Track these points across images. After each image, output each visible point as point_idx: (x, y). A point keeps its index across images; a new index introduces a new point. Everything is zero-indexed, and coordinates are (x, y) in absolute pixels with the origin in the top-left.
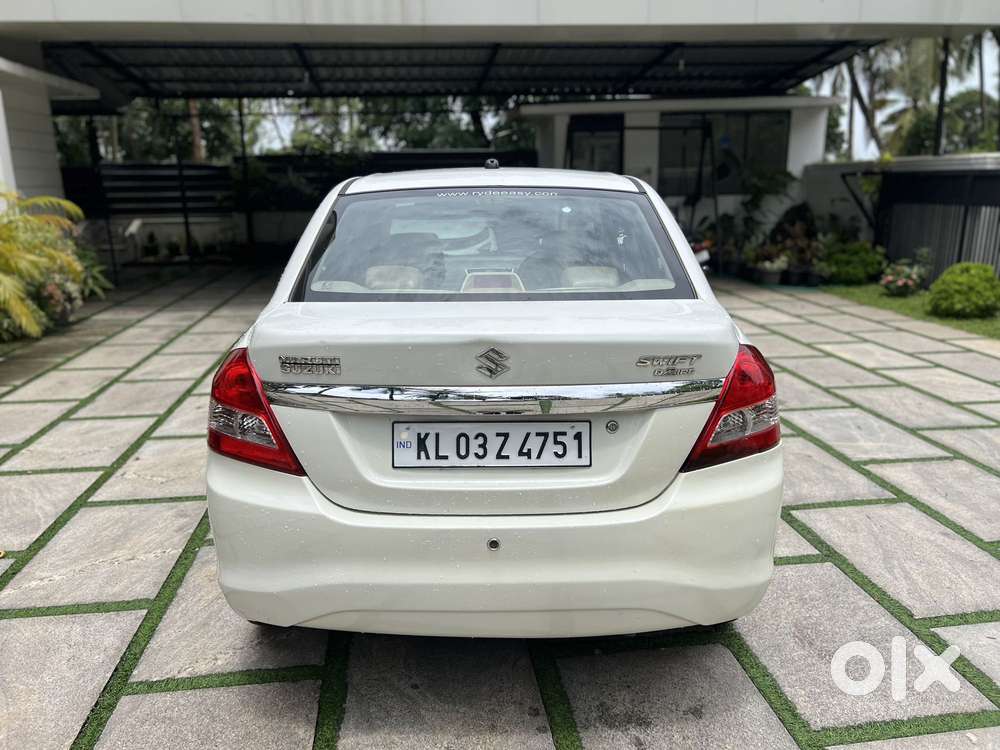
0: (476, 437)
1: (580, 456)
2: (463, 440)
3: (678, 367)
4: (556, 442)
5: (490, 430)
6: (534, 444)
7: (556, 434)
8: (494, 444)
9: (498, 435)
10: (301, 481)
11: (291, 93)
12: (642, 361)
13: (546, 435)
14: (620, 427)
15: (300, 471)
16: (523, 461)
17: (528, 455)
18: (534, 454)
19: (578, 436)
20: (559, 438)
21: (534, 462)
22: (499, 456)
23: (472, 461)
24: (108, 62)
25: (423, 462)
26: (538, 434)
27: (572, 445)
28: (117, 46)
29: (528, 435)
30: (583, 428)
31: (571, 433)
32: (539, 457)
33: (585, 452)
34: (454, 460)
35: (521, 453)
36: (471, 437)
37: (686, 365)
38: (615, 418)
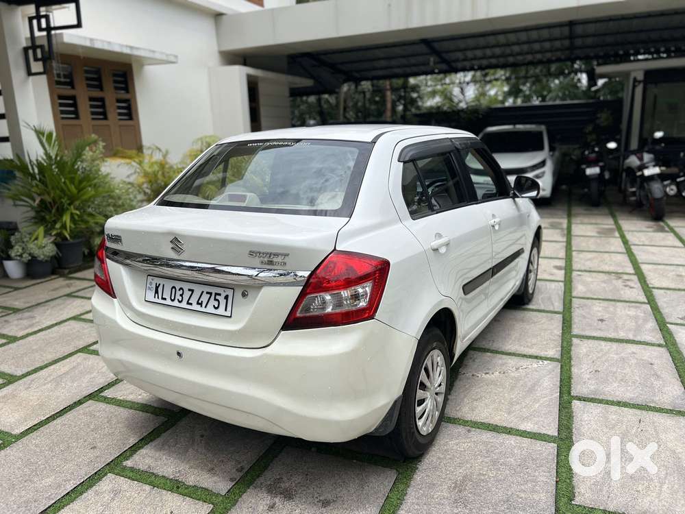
0: (179, 290)
1: (226, 310)
2: (174, 290)
3: (275, 260)
4: (215, 299)
5: (186, 286)
6: (205, 298)
7: (216, 294)
8: (187, 294)
9: (189, 290)
10: (113, 301)
11: (436, 71)
12: (252, 253)
13: (211, 294)
14: (249, 295)
15: (114, 296)
16: (198, 308)
17: (201, 304)
18: (204, 305)
19: (226, 297)
20: (218, 297)
21: (203, 309)
22: (188, 303)
23: (176, 303)
24: (323, 63)
25: (156, 300)
26: (207, 293)
27: (223, 302)
28: (326, 53)
29: (203, 292)
30: (230, 292)
31: (224, 295)
32: (206, 307)
33: (229, 308)
34: (168, 302)
35: (198, 303)
36: (177, 289)
37: (279, 259)
38: (247, 289)
